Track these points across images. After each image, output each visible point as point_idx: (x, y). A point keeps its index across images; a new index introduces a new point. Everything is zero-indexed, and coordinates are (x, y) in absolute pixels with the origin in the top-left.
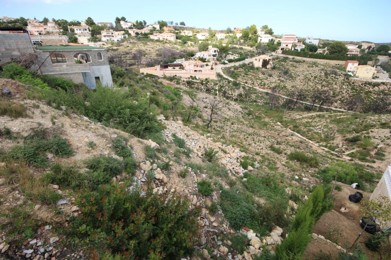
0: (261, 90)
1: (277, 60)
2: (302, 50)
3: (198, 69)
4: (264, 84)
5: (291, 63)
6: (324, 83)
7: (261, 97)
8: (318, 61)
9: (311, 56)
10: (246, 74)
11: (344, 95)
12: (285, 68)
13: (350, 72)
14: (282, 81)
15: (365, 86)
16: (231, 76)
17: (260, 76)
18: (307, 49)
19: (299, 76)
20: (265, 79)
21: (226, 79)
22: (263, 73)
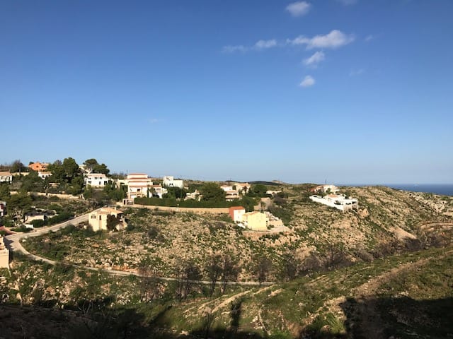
0: (118, 273)
1: (130, 215)
2: (164, 196)
4: (122, 260)
5: (155, 217)
6: (214, 244)
7: (121, 287)
8: (194, 210)
9: (182, 205)
10: (81, 246)
11: (246, 258)
12: (149, 227)
13: (239, 223)
14: (151, 250)
15: (265, 240)
16: (46, 255)
17: (109, 247)
18: (172, 194)
19: (176, 237)
20: (120, 251)
21: (40, 262)
22: (114, 241)
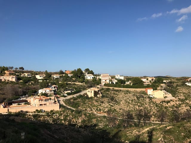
0: (99, 115)
1: (103, 91)
2: (116, 83)
3: (43, 103)
4: (100, 109)
5: (113, 92)
6: (139, 104)
7: (100, 120)
8: (129, 89)
9: (124, 87)
10: (84, 103)
11: (154, 111)
12: (110, 96)
13: (150, 95)
14: (112, 106)
15: (163, 103)
16: (72, 106)
17: (95, 104)
18: (119, 82)
19: (122, 101)
20: (99, 106)
21: (70, 109)
22: (97, 101)
